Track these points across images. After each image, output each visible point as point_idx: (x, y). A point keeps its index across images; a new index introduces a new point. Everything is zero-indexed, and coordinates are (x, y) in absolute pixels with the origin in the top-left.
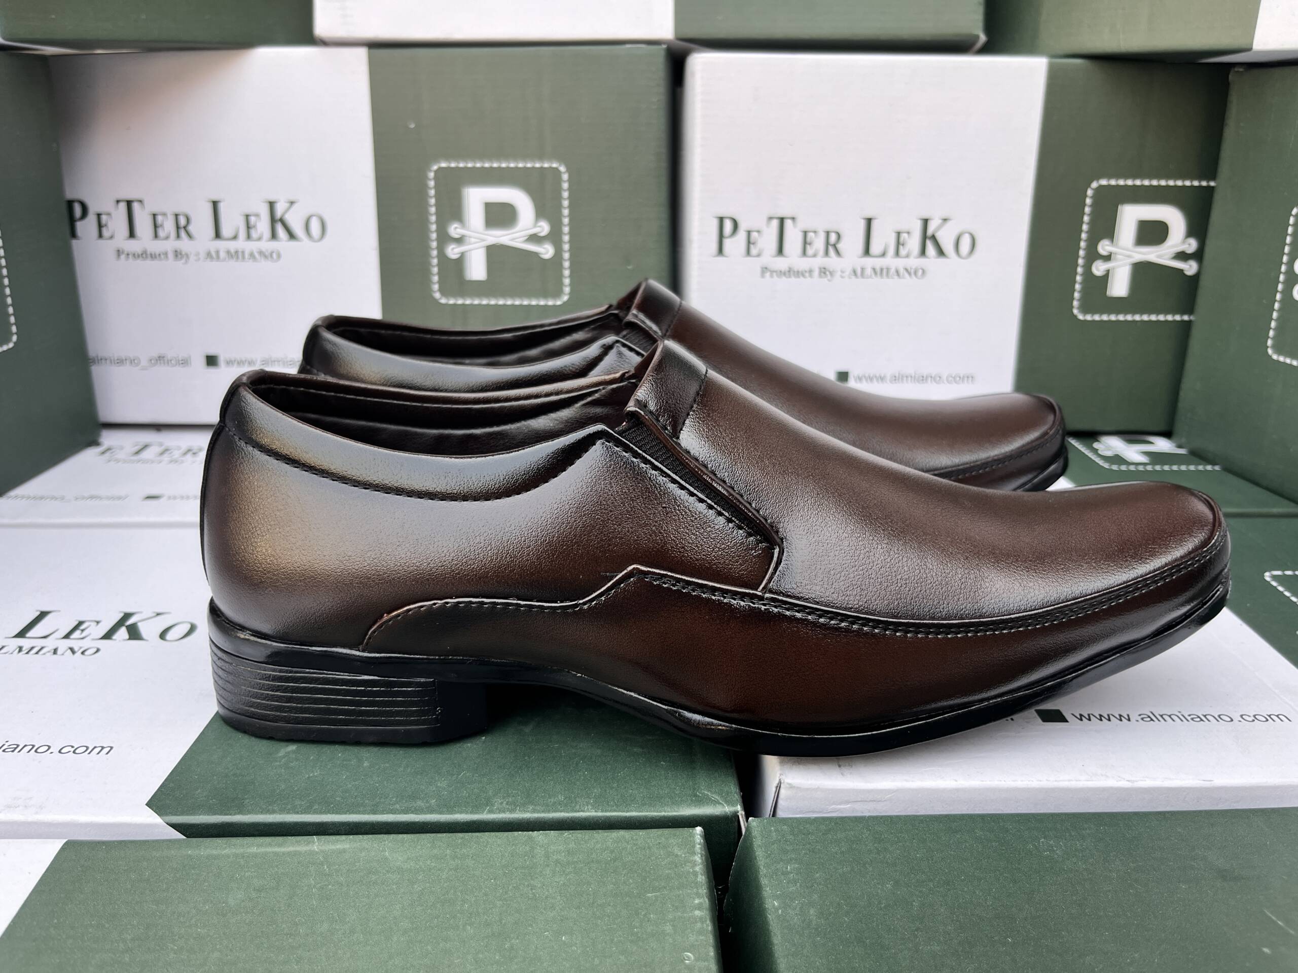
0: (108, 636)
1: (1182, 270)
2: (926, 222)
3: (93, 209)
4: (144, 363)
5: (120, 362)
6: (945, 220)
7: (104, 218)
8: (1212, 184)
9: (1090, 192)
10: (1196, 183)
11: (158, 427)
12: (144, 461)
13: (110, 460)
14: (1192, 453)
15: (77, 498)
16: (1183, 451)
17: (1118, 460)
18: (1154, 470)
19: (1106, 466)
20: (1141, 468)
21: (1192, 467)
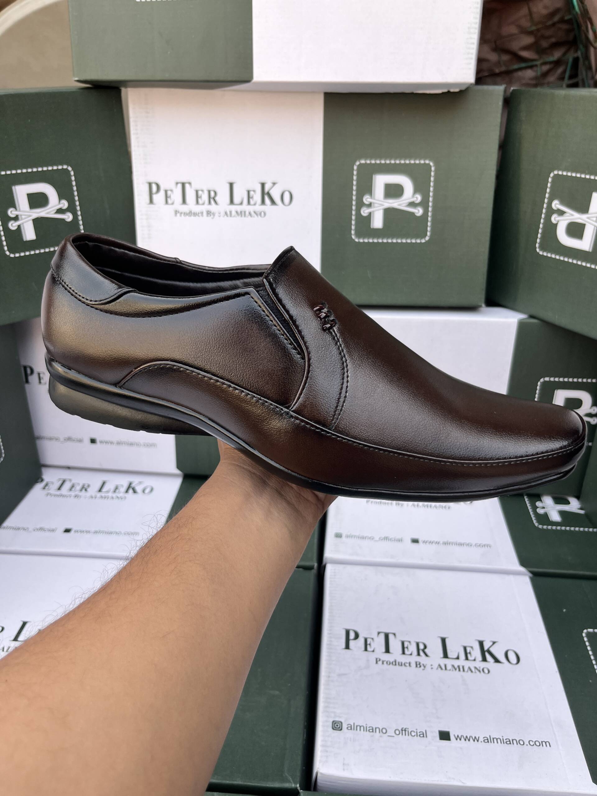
1: (589, 422)
3: (36, 370)
4: (62, 439)
5: (51, 439)
7: (41, 375)
9: (539, 383)
11: (69, 468)
12: (63, 496)
13: (47, 494)
14: (586, 515)
15: (34, 529)
16: (582, 512)
17: (544, 519)
18: (561, 530)
19: (536, 524)
20: (554, 528)
21: (582, 529)
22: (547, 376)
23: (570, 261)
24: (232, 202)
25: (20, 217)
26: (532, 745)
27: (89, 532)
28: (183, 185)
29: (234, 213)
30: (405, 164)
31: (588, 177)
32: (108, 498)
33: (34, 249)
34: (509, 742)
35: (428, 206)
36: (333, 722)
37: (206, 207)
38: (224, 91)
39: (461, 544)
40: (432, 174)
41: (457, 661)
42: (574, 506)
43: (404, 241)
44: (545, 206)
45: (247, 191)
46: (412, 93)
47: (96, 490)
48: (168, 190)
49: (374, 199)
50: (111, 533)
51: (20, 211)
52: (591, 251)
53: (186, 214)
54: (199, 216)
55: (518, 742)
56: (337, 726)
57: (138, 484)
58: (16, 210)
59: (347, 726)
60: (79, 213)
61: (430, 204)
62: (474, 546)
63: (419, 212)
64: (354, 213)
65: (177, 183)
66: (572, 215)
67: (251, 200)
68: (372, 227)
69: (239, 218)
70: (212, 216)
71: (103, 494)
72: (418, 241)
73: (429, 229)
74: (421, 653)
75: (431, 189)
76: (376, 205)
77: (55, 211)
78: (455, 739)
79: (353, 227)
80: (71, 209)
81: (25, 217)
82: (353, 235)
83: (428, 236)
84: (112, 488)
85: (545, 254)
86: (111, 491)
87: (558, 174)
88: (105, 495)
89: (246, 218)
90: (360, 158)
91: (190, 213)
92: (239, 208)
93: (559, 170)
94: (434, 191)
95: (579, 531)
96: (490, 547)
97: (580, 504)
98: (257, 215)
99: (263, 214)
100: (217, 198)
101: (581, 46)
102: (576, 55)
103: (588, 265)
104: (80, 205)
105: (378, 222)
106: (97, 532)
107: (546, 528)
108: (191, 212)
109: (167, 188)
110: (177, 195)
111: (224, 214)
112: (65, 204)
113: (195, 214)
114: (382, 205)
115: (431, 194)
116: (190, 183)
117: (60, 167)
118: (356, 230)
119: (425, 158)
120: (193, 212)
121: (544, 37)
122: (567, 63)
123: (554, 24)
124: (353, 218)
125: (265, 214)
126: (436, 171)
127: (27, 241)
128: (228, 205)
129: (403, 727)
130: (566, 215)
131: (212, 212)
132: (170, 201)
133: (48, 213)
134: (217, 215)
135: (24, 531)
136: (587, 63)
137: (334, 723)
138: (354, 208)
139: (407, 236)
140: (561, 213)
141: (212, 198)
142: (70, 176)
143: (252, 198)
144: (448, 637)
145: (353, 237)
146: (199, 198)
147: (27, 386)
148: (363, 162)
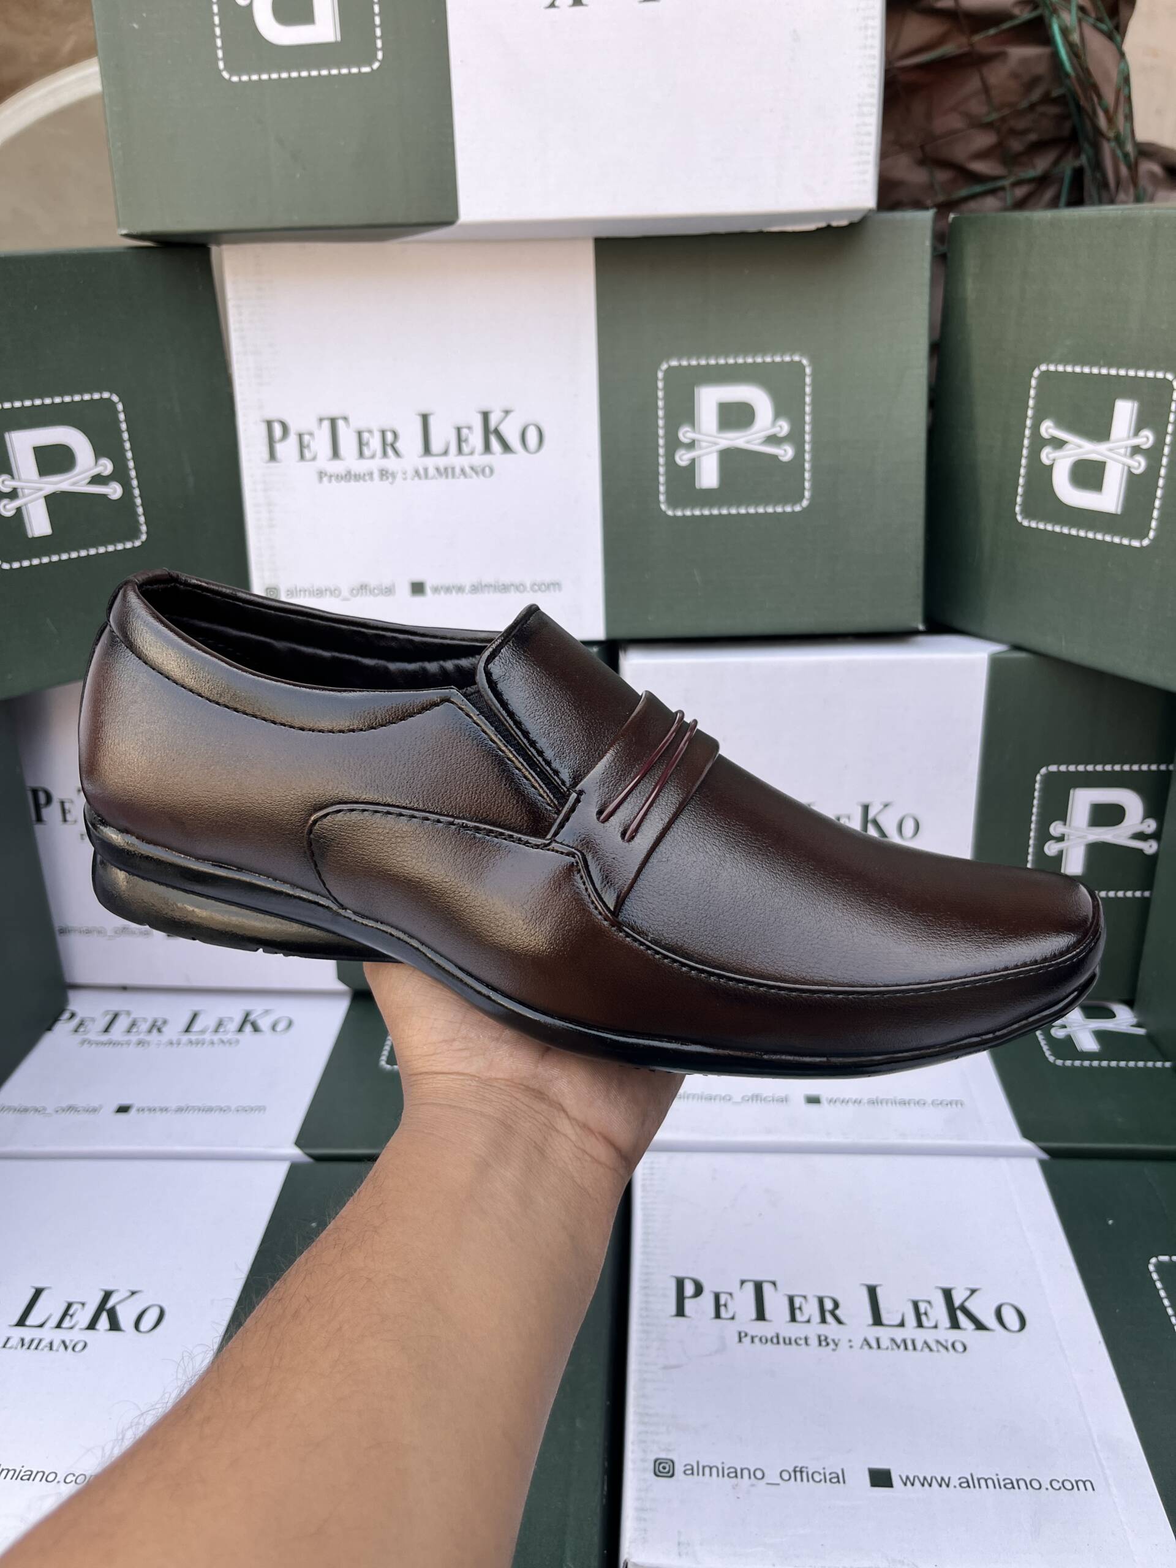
0: (92, 1326)
1: (1141, 851)
2: (866, 808)
3: (57, 796)
4: (110, 932)
5: (88, 932)
6: (886, 806)
7: (67, 806)
8: (1171, 767)
9: (1038, 778)
10: (1154, 767)
11: (124, 988)
12: (114, 1044)
13: (83, 1042)
14: (1149, 1037)
15: (57, 1110)
16: (1141, 1031)
17: (1066, 1047)
18: (1100, 1067)
19: (1051, 1059)
20: (1086, 1063)
21: (1141, 1064)
22: (1054, 763)
23: (1082, 534)
24: (427, 450)
25: (19, 491)
26: (1057, 1488)
27: (166, 1110)
28: (333, 422)
29: (432, 471)
30: (754, 364)
31: (1104, 371)
32: (203, 1044)
33: (48, 554)
34: (1012, 1485)
35: (804, 442)
36: (655, 1461)
37: (378, 463)
38: (408, 242)
39: (904, 1103)
40: (808, 380)
41: (900, 1329)
42: (1124, 1020)
43: (761, 510)
44: (1027, 432)
45: (455, 428)
46: (761, 233)
47: (179, 1030)
48: (303, 434)
49: (700, 433)
50: (210, 1110)
51: (20, 480)
52: (1119, 512)
53: (340, 478)
54: (365, 480)
55: (1029, 1485)
56: (663, 1469)
57: (262, 1014)
58: (13, 477)
59: (684, 1469)
60: (135, 483)
61: (807, 438)
62: (931, 1106)
63: (786, 453)
64: (661, 460)
65: (321, 420)
66: (1080, 447)
67: (464, 445)
68: (697, 486)
69: (443, 481)
70: (390, 479)
71: (192, 1037)
72: (788, 509)
73: (807, 485)
74: (829, 1317)
75: (808, 409)
76: (704, 444)
77: (88, 480)
78: (902, 1485)
79: (662, 489)
80: (119, 475)
81: (30, 491)
82: (663, 503)
83: (807, 499)
84: (212, 1024)
85: (1033, 525)
86: (209, 1031)
87: (1048, 371)
88: (197, 1039)
89: (454, 480)
90: (668, 357)
91: (348, 476)
92: (442, 462)
93: (1049, 362)
94: (814, 412)
95: (1137, 1068)
96: (962, 1105)
97: (1135, 1017)
98: (477, 473)
99: (487, 470)
100: (398, 445)
101: (1086, 146)
102: (1077, 164)
103: (1117, 540)
104: (136, 468)
105: (709, 477)
106: (182, 1110)
107: (1070, 1065)
108: (349, 473)
109: (303, 429)
110: (321, 443)
111: (414, 474)
112: (106, 466)
113: (358, 477)
114: (716, 444)
115: (808, 418)
116: (345, 419)
117: (96, 396)
118: (668, 493)
119: (793, 352)
120: (353, 473)
121: (1013, 132)
122: (1062, 180)
123: (1032, 107)
124: (662, 470)
125: (492, 471)
126: (814, 375)
127: (34, 538)
128: (421, 456)
129: (796, 1465)
130: (1067, 447)
131: (390, 472)
132: (308, 454)
133: (74, 484)
134: (399, 476)
135: (36, 1114)
136: (1098, 175)
137: (657, 1462)
138: (661, 451)
139: (766, 501)
140: (1059, 444)
141: (390, 445)
142: (116, 412)
143: (466, 440)
144: (880, 1285)
145: (663, 507)
146: (364, 445)
147: (38, 828)
148: (674, 363)
